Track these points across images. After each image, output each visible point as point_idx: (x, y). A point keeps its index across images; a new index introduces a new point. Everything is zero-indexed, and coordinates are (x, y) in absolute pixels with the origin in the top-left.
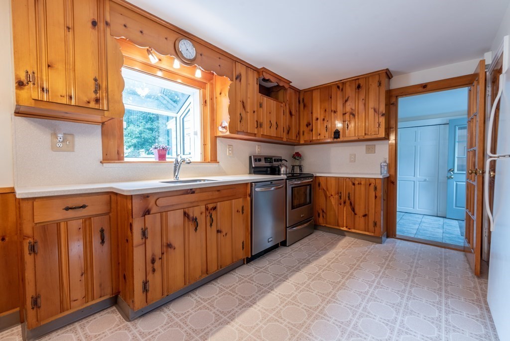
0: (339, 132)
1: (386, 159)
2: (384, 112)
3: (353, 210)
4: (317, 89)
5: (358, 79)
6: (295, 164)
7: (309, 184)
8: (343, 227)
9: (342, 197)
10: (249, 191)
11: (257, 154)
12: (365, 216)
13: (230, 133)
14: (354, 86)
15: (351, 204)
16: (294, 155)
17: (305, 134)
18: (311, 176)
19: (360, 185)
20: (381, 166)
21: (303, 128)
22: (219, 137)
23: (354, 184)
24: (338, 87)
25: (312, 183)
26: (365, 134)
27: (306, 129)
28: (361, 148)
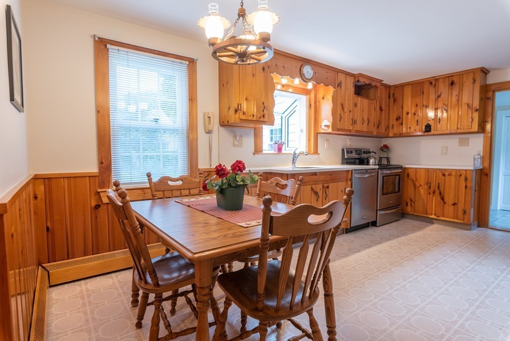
0: (431, 126)
1: (480, 151)
2: (478, 108)
3: (443, 199)
4: (409, 85)
5: (452, 76)
6: (382, 156)
7: (398, 175)
8: (432, 215)
9: (432, 187)
10: (349, 176)
11: (348, 147)
12: (454, 204)
13: (332, 130)
14: (447, 83)
15: (440, 193)
16: (382, 147)
17: (394, 127)
18: (401, 167)
19: (450, 176)
20: (474, 159)
21: (393, 121)
22: (320, 133)
23: (444, 175)
24: (431, 83)
25: (401, 173)
26: (458, 128)
27: (396, 123)
28: (453, 142)
